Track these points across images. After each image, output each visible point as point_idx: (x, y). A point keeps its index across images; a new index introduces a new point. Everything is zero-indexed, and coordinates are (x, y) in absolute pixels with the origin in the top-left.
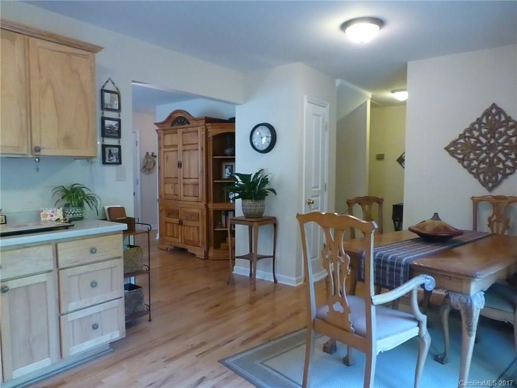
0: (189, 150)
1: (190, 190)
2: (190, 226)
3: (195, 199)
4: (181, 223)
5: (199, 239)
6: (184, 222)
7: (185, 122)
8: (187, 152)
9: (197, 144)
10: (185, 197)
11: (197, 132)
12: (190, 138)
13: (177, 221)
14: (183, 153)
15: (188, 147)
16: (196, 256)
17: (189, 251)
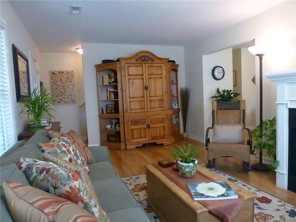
0: (155, 78)
1: (156, 104)
2: (156, 127)
3: (161, 109)
4: (148, 127)
5: (165, 134)
6: (151, 126)
7: (149, 60)
8: (152, 80)
9: (162, 74)
10: (151, 109)
11: (161, 67)
12: (155, 71)
13: (145, 126)
14: (149, 80)
15: (153, 76)
16: (164, 145)
17: (158, 143)
